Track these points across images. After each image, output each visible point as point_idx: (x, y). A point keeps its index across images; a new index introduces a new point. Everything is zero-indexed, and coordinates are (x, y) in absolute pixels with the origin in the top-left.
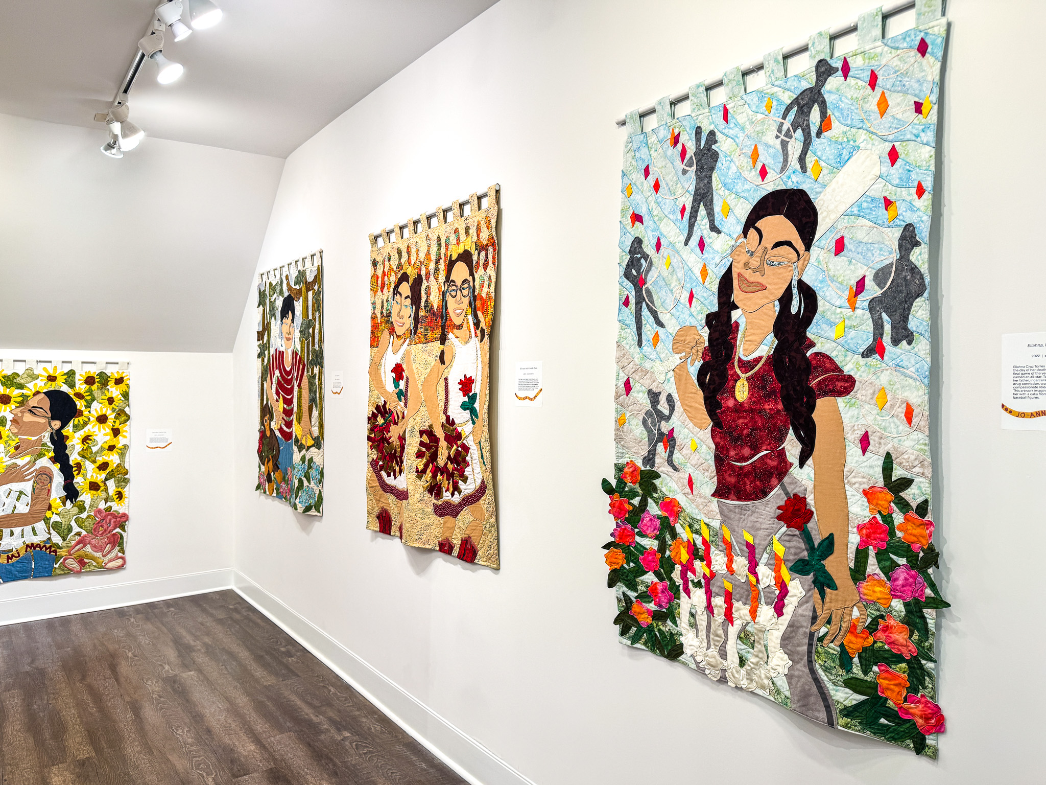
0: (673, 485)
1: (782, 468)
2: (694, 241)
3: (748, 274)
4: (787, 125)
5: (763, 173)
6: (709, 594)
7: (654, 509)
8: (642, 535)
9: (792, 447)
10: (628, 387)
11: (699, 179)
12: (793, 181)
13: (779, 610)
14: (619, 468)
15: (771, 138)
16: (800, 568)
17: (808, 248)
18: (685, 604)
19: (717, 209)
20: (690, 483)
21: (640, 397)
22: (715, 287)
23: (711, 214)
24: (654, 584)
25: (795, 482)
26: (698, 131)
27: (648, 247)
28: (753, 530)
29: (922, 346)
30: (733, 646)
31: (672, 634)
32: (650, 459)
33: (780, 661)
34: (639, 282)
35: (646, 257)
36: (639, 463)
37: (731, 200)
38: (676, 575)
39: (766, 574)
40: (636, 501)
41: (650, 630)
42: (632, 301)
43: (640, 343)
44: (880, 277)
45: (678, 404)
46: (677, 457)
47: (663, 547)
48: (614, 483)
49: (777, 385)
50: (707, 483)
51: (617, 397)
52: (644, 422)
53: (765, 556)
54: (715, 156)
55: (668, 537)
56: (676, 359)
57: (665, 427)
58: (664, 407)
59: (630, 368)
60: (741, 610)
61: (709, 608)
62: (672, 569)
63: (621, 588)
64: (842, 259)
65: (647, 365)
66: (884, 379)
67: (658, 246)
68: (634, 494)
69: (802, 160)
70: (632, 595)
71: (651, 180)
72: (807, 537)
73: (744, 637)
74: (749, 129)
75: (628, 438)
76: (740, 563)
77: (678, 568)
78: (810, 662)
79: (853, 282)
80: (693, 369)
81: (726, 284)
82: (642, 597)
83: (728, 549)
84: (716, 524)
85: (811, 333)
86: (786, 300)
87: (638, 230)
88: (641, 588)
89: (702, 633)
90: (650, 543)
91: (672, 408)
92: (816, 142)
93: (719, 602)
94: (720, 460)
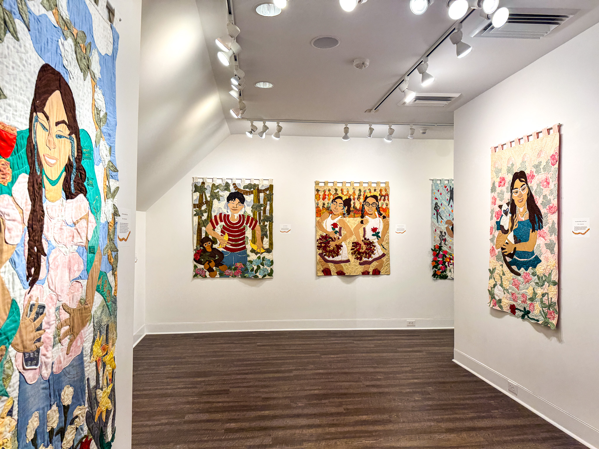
0: (446, 248)
2: (450, 205)
7: (441, 253)
8: (439, 258)
10: (436, 230)
11: (451, 195)
14: (435, 246)
18: (448, 268)
20: (450, 247)
21: (438, 232)
24: (442, 267)
26: (450, 187)
27: (439, 204)
31: (445, 275)
32: (440, 244)
34: (437, 211)
35: (439, 206)
36: (438, 245)
38: (447, 264)
40: (438, 252)
41: (440, 275)
42: (436, 214)
43: (438, 222)
45: (447, 233)
46: (447, 243)
47: (443, 260)
48: (433, 249)
51: (433, 232)
52: (439, 237)
55: (445, 258)
56: (447, 226)
57: (444, 238)
58: (443, 234)
59: (435, 227)
63: (435, 269)
65: (440, 226)
67: (441, 205)
70: (436, 270)
71: (440, 193)
75: (436, 240)
80: (450, 227)
82: (439, 270)
87: (437, 201)
88: (438, 268)
89: (452, 273)
90: (440, 259)
91: (445, 234)
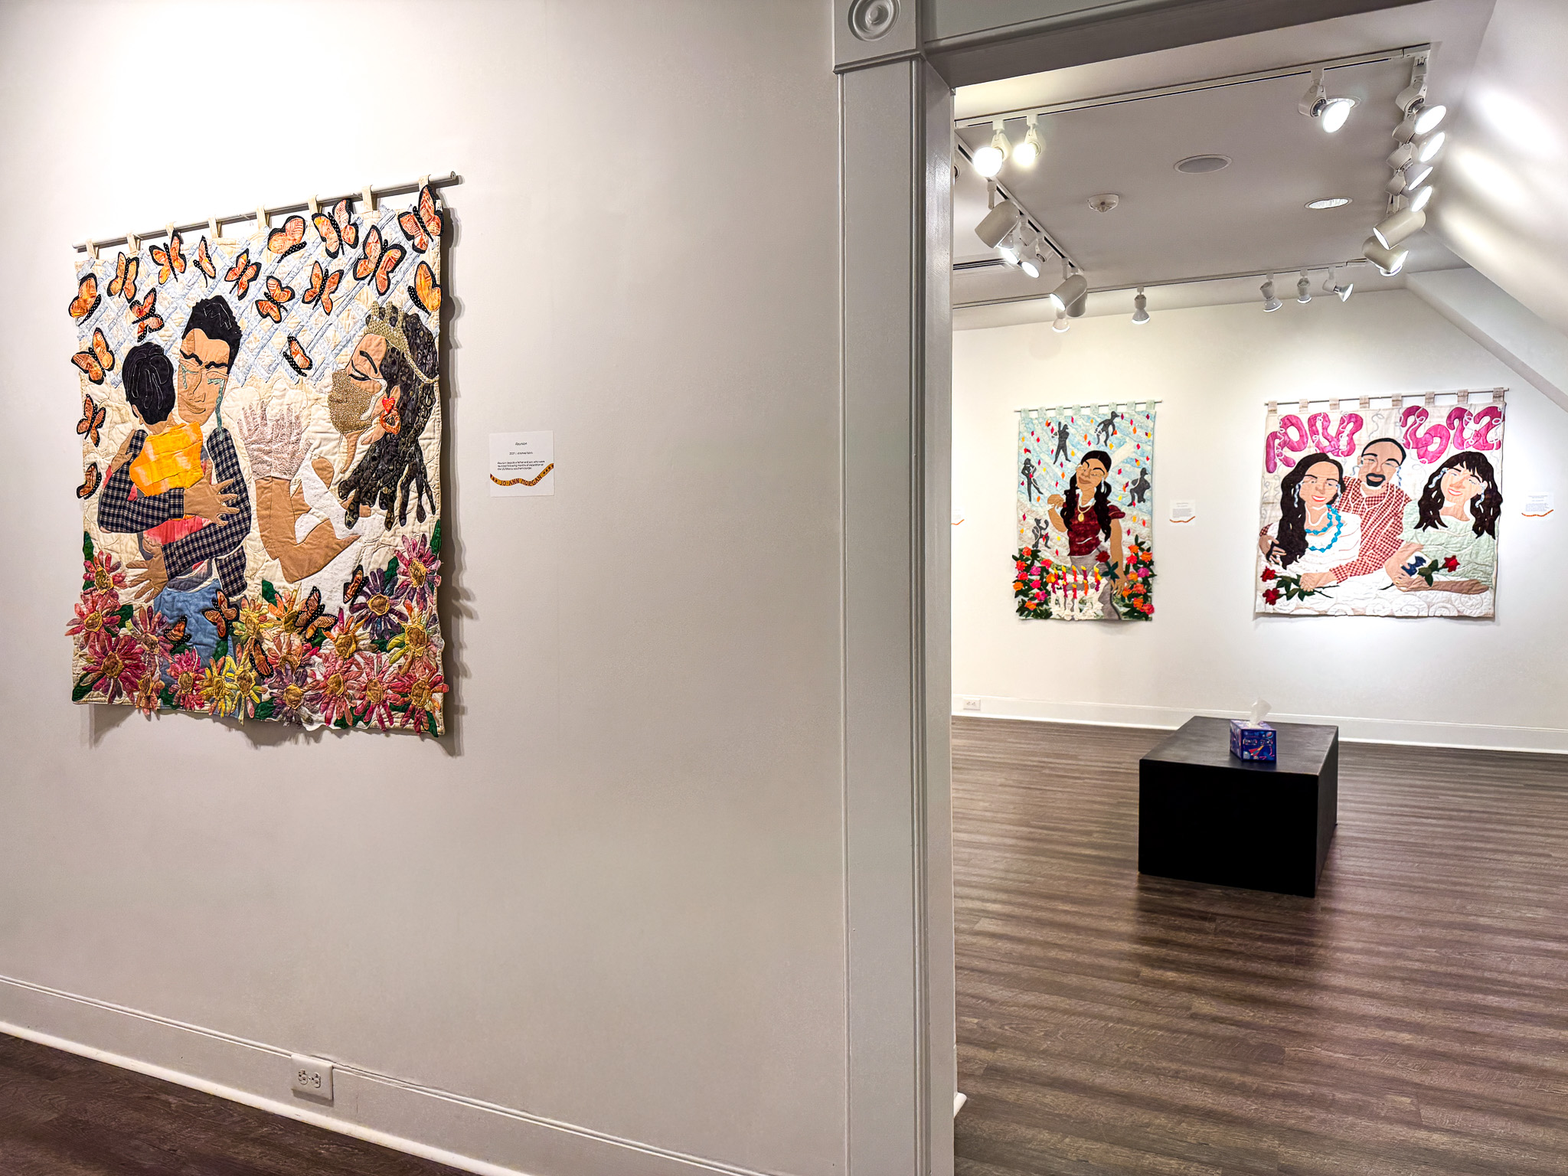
0: (1048, 554)
1: (1097, 542)
2: (1058, 463)
3: (1083, 477)
4: (1099, 429)
5: (1089, 443)
6: (1065, 591)
7: (1037, 564)
8: (1030, 575)
9: (1101, 536)
10: (1024, 517)
11: (1060, 441)
12: (1103, 449)
13: (1097, 589)
14: (1021, 550)
15: (1092, 431)
16: (1104, 574)
17: (1108, 471)
18: (1053, 596)
19: (1069, 453)
20: (1057, 552)
22: (1069, 481)
23: (1066, 455)
24: (1038, 593)
25: (1103, 547)
26: (1060, 423)
28: (1085, 565)
29: (1148, 503)
30: (1077, 606)
31: (1046, 610)
32: (1036, 545)
33: (1099, 606)
34: (1029, 476)
35: (1033, 466)
36: (1031, 547)
37: (1075, 451)
38: (1049, 587)
39: (1091, 579)
40: (1029, 562)
41: (1035, 610)
42: (1026, 484)
43: (1030, 500)
44: (1134, 482)
45: (1050, 524)
46: (1049, 543)
47: (1042, 579)
48: (1018, 556)
49: (1095, 515)
50: (1065, 551)
51: (1020, 521)
52: (1033, 531)
53: (1090, 573)
54: (1068, 434)
55: (1045, 574)
56: (1050, 507)
57: (1044, 533)
58: (1043, 525)
59: (1025, 510)
60: (1080, 594)
61: (1066, 596)
62: (1047, 585)
63: (1021, 597)
64: (1120, 476)
66: (1135, 513)
67: (1039, 463)
68: (1027, 559)
69: (1105, 442)
70: (1026, 599)
71: (1035, 437)
72: (1108, 564)
73: (1083, 602)
74: (1084, 428)
76: (1080, 578)
77: (1050, 585)
78: (1111, 602)
79: (1125, 483)
80: (1059, 510)
81: (1073, 480)
82: (1031, 599)
83: (1075, 574)
84: (1069, 565)
85: (1109, 499)
86: (1099, 487)
87: (1028, 455)
88: (1031, 595)
89: (1062, 606)
90: (1034, 578)
91: (1047, 525)
92: (1110, 437)
93: (1070, 593)
94: (1072, 543)
